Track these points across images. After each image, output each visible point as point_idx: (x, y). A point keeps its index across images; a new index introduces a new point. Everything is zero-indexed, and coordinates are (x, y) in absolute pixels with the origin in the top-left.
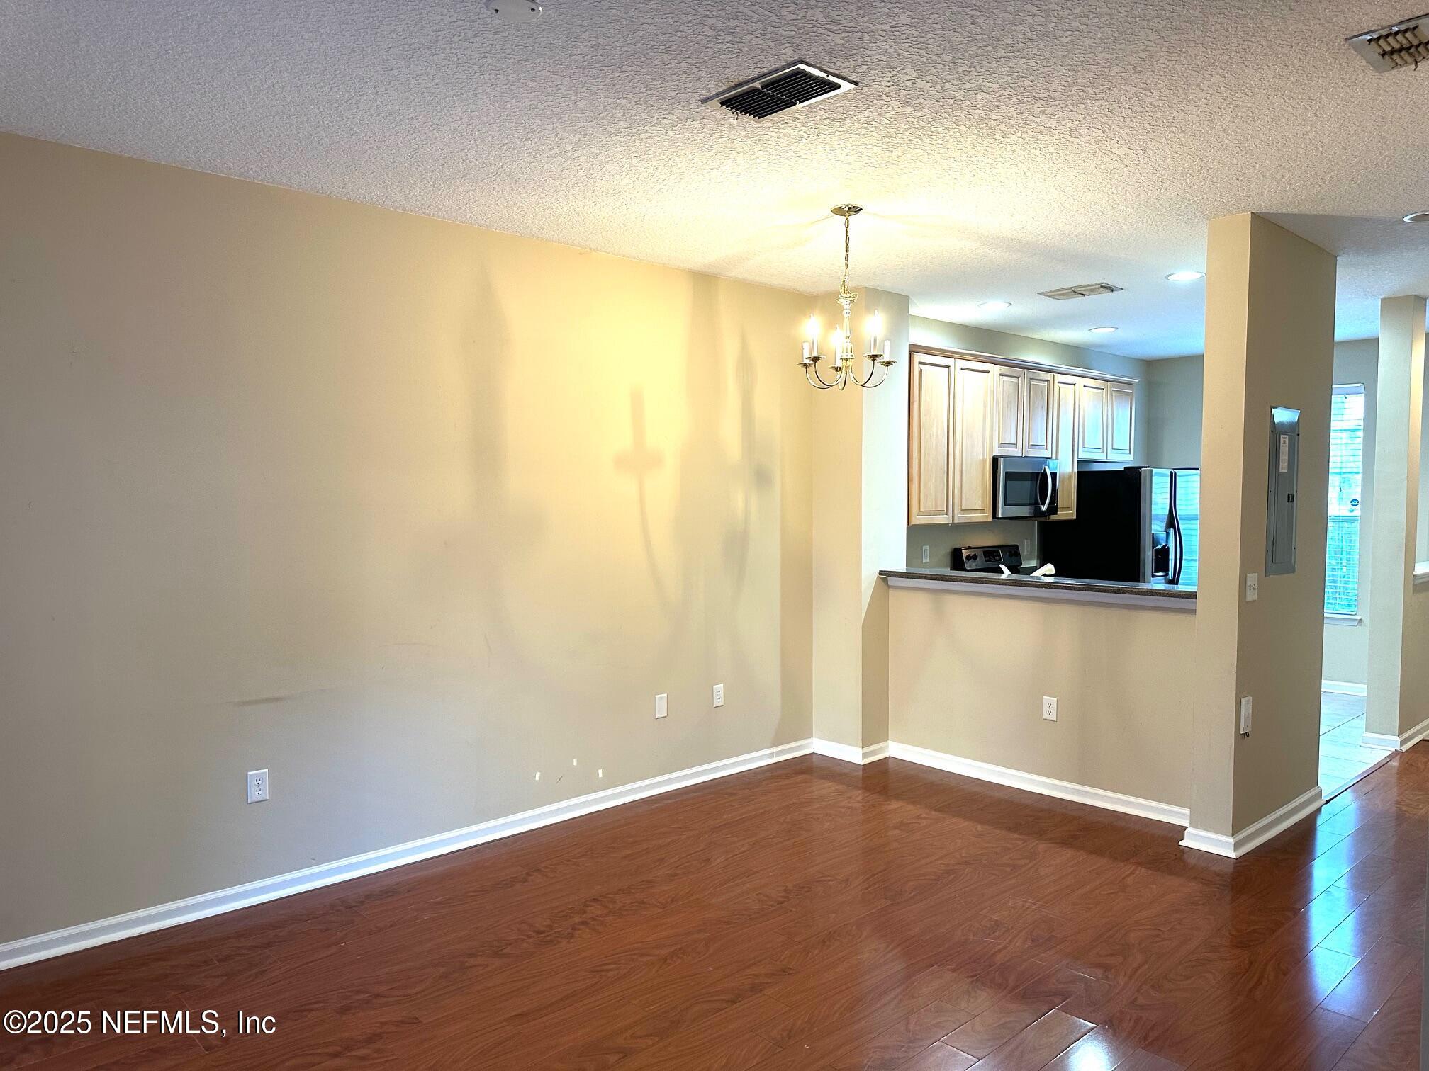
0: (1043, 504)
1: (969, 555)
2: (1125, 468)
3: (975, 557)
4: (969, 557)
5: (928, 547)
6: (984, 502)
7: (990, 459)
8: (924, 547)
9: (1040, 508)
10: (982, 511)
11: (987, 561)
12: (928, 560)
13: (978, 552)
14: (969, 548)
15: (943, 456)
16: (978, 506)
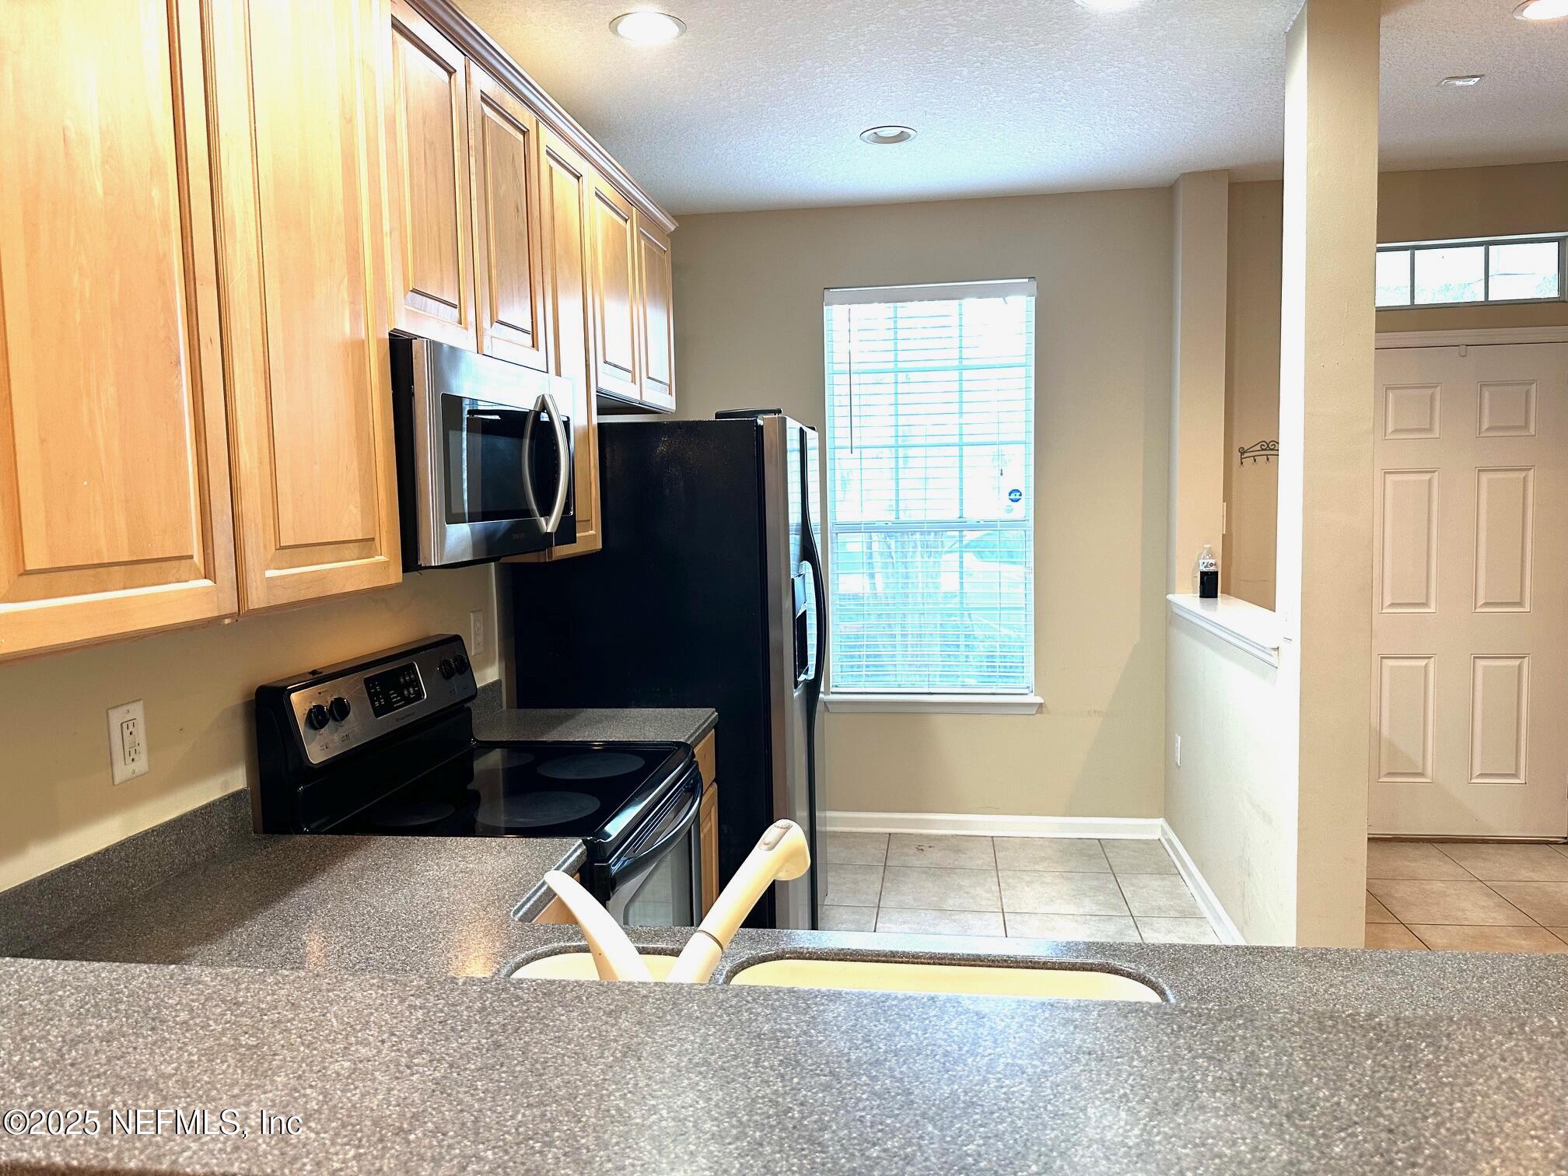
0: (547, 512)
1: (319, 708)
2: (718, 415)
3: (339, 710)
4: (318, 718)
5: (137, 711)
6: (369, 508)
7: (379, 341)
8: (116, 717)
9: (536, 526)
10: (366, 544)
11: (378, 712)
12: (141, 765)
13: (348, 689)
14: (316, 678)
15: (163, 281)
16: (349, 522)
